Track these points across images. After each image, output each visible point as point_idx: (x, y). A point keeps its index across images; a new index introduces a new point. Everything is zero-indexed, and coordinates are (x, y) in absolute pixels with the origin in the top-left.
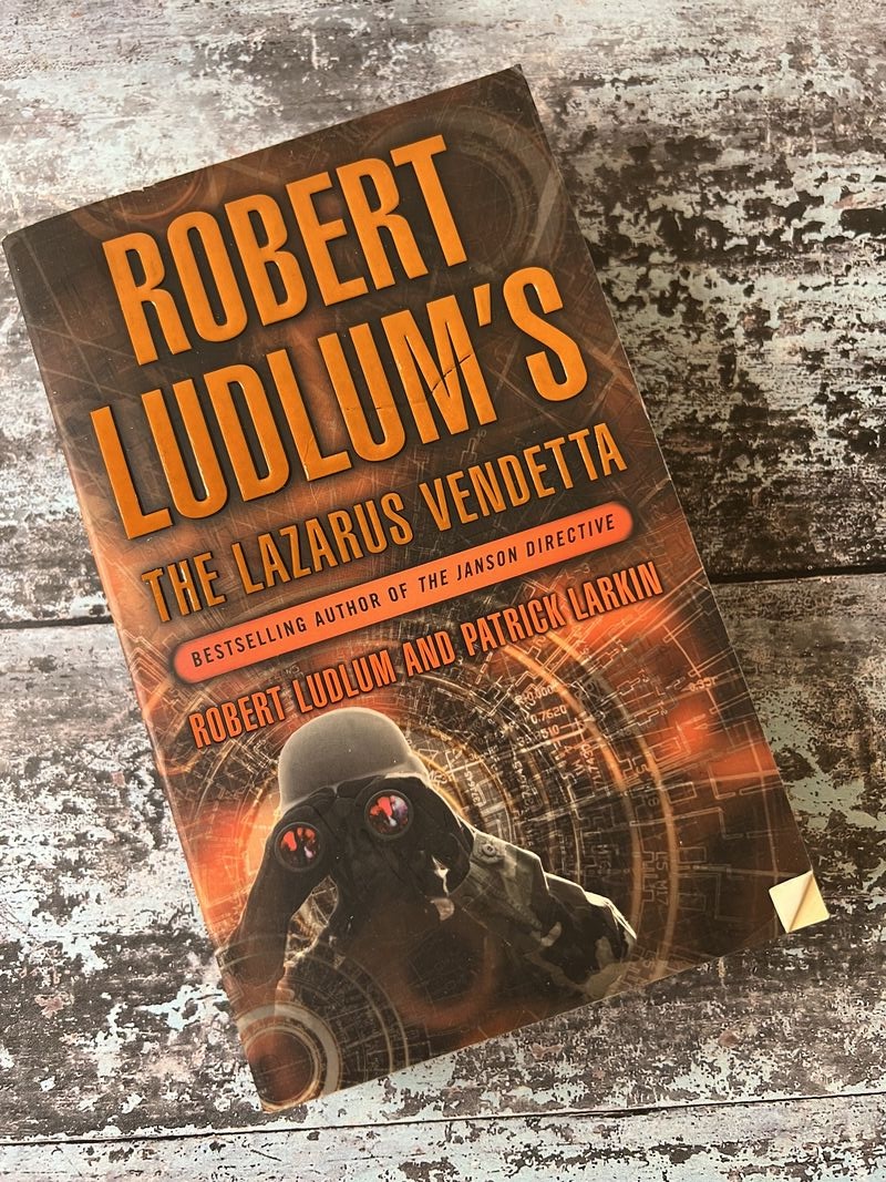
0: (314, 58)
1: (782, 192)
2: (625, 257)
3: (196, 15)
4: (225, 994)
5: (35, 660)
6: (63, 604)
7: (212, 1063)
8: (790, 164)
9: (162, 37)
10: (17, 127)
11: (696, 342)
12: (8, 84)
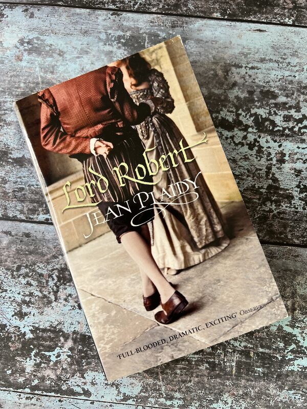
0: (146, 44)
1: (297, 114)
2: (240, 128)
3: (108, 23)
4: (70, 352)
5: (24, 233)
6: (36, 216)
7: (63, 374)
8: (301, 104)
9: (96, 29)
10: (43, 53)
11: (259, 161)
12: (42, 37)
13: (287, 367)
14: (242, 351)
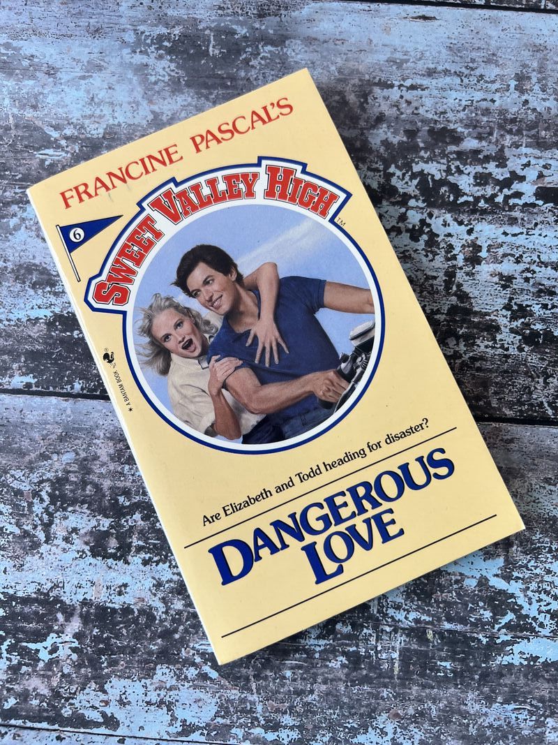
0: (211, 49)
1: (500, 170)
2: (393, 200)
3: (139, 13)
4: (77, 642)
6: (7, 379)
7: (64, 685)
8: (507, 153)
9: (116, 24)
10: (17, 71)
11: (432, 260)
12: (15, 43)
13: (500, 658)
14: (411, 629)
